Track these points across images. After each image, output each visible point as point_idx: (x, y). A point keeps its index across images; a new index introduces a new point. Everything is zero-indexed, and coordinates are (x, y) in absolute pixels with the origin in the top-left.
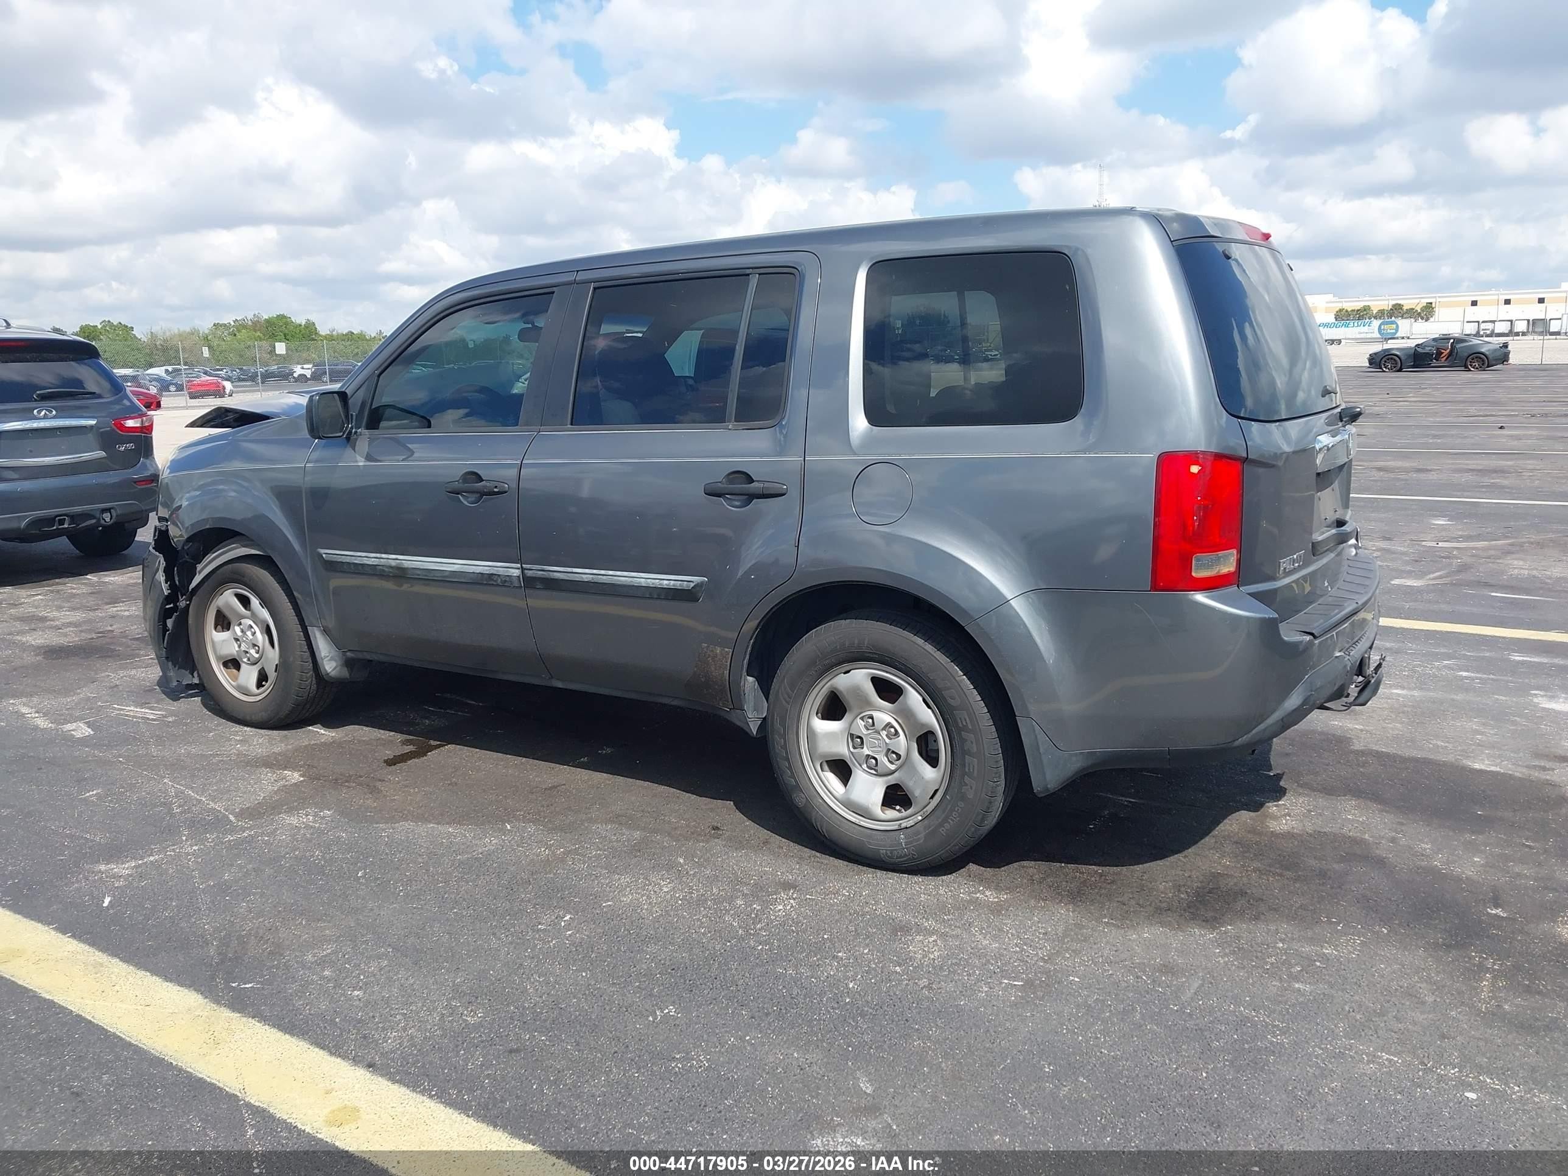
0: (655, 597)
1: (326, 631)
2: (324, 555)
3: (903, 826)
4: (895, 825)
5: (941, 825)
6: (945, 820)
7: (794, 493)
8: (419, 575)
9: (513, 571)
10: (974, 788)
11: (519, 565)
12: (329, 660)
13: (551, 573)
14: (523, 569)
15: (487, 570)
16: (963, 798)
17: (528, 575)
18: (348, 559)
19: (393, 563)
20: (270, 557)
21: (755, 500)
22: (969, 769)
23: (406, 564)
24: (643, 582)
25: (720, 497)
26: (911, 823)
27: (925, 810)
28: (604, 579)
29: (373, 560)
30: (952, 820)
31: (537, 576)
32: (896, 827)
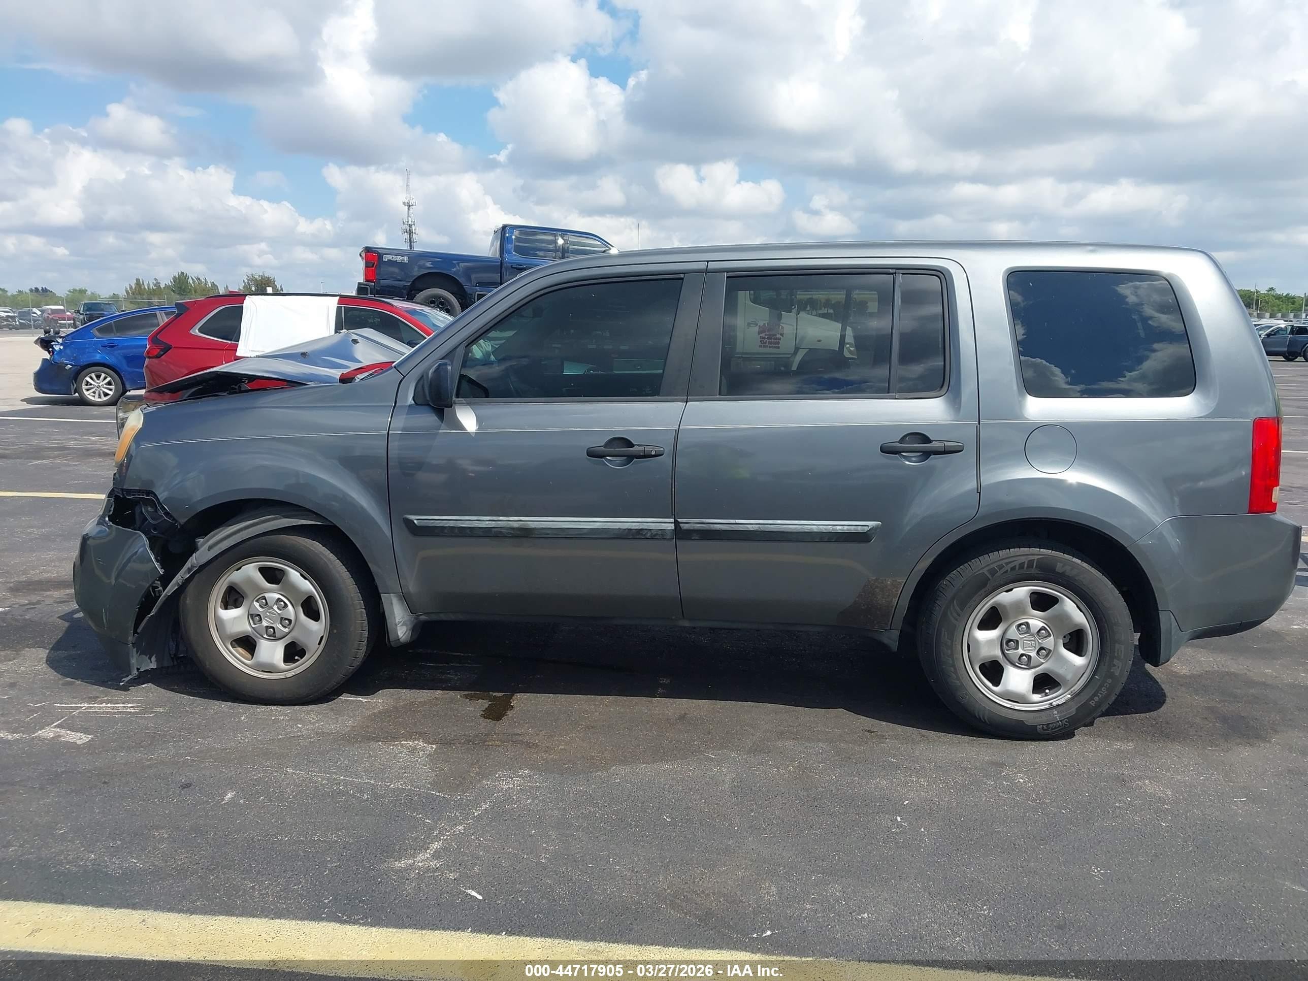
0: (826, 540)
1: (405, 598)
2: (415, 522)
3: (1055, 704)
4: (1046, 705)
5: (1091, 698)
6: (1095, 695)
7: (971, 451)
8: (548, 534)
9: (668, 525)
10: (1120, 668)
11: (672, 520)
12: (402, 625)
13: (712, 525)
14: (676, 522)
15: (635, 526)
16: (1111, 675)
17: (685, 528)
18: (452, 524)
19: (516, 525)
20: (335, 526)
21: (932, 456)
22: (1118, 654)
23: (532, 525)
24: (815, 529)
25: (896, 454)
26: (1063, 701)
27: (1072, 689)
28: (772, 528)
29: (487, 523)
30: (1100, 693)
31: (696, 528)
32: (1047, 706)
